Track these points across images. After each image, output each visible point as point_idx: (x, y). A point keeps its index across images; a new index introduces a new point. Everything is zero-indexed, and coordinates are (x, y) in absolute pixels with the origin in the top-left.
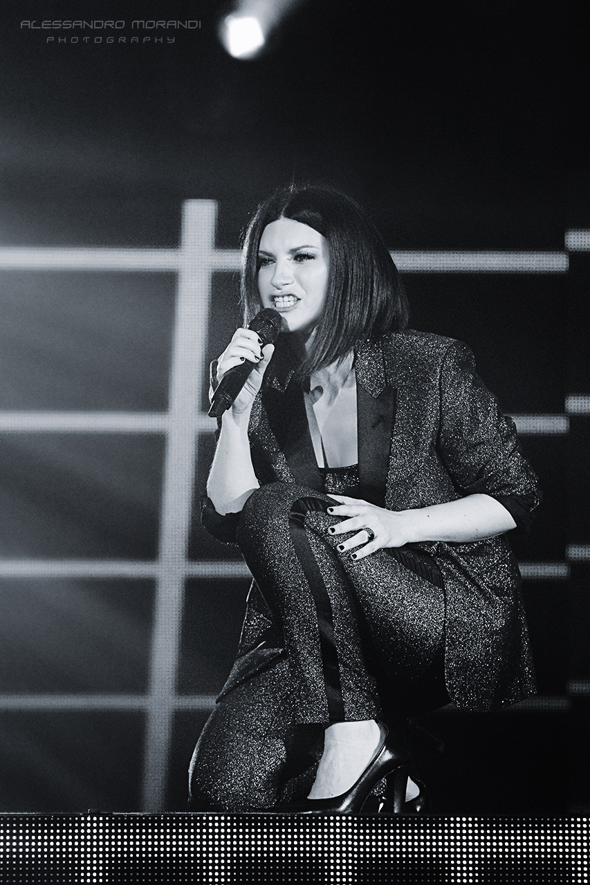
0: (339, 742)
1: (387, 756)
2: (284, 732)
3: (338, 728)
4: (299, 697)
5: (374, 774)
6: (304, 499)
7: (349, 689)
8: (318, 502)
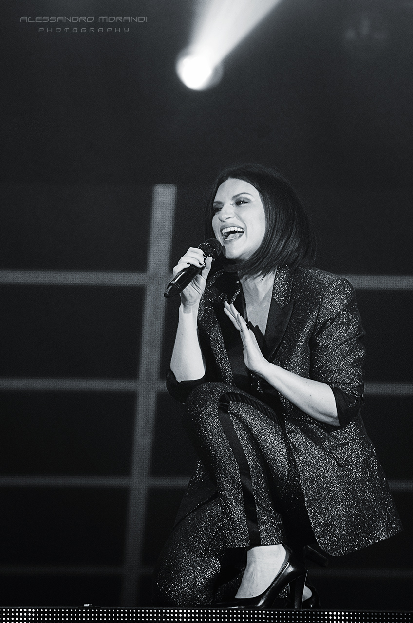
0: (257, 560)
1: (291, 569)
2: (218, 552)
3: (256, 550)
4: (229, 529)
5: (281, 581)
6: (228, 394)
7: (264, 523)
8: (238, 396)
